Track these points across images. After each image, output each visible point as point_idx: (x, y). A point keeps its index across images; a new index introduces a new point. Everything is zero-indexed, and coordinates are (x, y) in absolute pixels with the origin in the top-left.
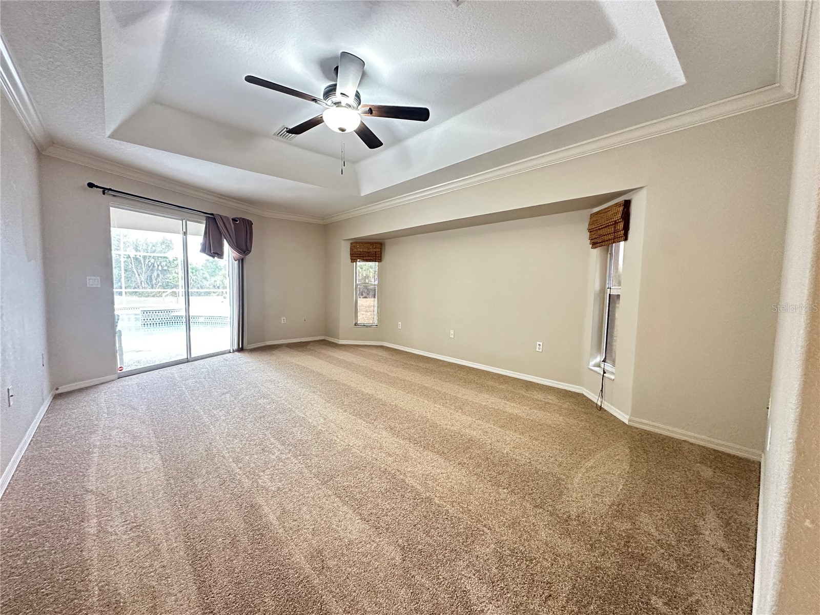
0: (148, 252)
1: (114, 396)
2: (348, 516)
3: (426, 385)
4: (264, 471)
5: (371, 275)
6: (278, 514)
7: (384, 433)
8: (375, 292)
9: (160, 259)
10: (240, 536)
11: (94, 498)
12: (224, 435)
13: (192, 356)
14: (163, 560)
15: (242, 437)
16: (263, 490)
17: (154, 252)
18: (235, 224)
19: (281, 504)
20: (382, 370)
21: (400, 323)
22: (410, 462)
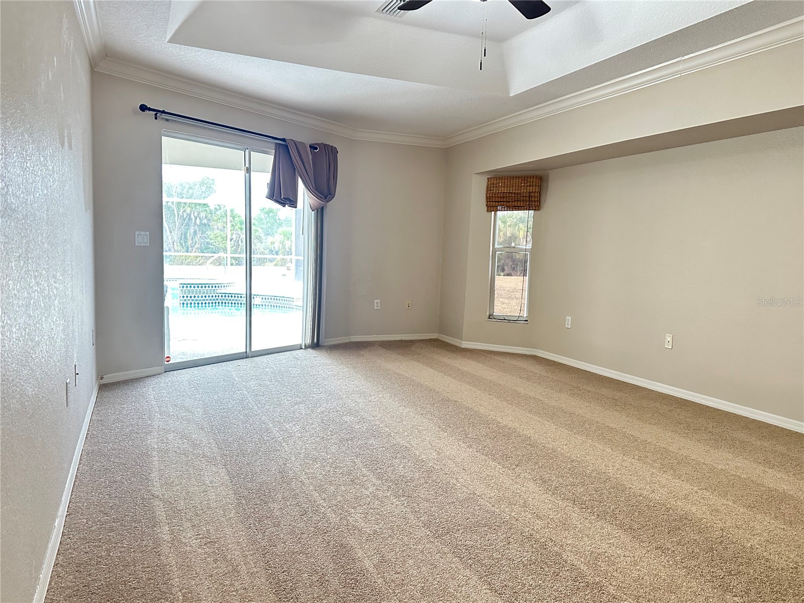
0: (183, 197)
1: (164, 393)
2: (472, 582)
3: (611, 425)
4: (355, 508)
5: (521, 234)
6: (376, 561)
7: (531, 486)
8: (525, 267)
9: (198, 207)
10: (329, 575)
11: (162, 505)
12: (302, 456)
13: (252, 350)
14: (244, 582)
15: (324, 461)
16: (354, 530)
17: (190, 198)
18: (314, 154)
19: (378, 552)
20: (532, 394)
21: (569, 318)
22: (571, 533)
